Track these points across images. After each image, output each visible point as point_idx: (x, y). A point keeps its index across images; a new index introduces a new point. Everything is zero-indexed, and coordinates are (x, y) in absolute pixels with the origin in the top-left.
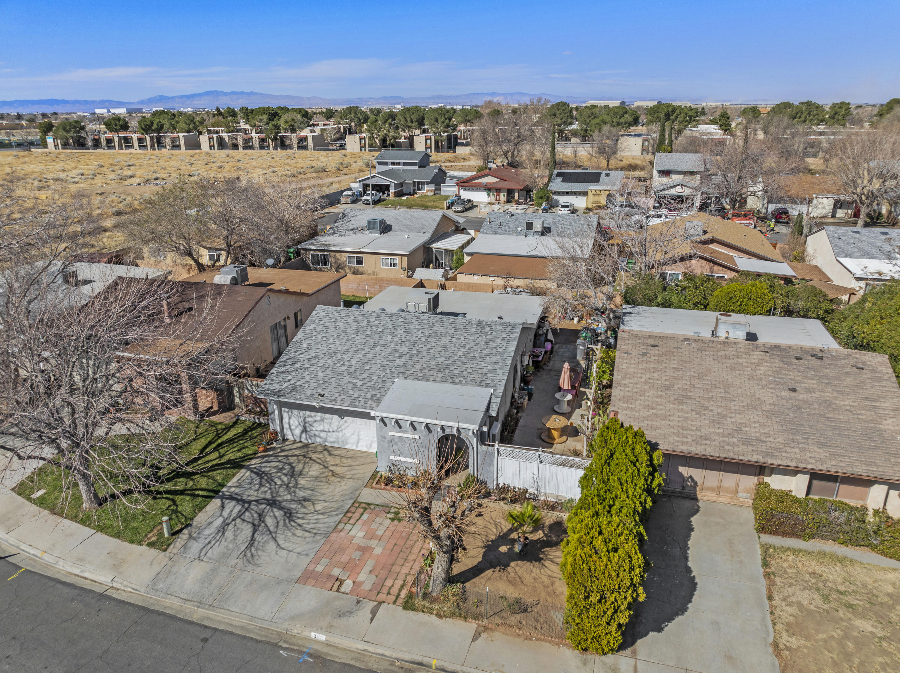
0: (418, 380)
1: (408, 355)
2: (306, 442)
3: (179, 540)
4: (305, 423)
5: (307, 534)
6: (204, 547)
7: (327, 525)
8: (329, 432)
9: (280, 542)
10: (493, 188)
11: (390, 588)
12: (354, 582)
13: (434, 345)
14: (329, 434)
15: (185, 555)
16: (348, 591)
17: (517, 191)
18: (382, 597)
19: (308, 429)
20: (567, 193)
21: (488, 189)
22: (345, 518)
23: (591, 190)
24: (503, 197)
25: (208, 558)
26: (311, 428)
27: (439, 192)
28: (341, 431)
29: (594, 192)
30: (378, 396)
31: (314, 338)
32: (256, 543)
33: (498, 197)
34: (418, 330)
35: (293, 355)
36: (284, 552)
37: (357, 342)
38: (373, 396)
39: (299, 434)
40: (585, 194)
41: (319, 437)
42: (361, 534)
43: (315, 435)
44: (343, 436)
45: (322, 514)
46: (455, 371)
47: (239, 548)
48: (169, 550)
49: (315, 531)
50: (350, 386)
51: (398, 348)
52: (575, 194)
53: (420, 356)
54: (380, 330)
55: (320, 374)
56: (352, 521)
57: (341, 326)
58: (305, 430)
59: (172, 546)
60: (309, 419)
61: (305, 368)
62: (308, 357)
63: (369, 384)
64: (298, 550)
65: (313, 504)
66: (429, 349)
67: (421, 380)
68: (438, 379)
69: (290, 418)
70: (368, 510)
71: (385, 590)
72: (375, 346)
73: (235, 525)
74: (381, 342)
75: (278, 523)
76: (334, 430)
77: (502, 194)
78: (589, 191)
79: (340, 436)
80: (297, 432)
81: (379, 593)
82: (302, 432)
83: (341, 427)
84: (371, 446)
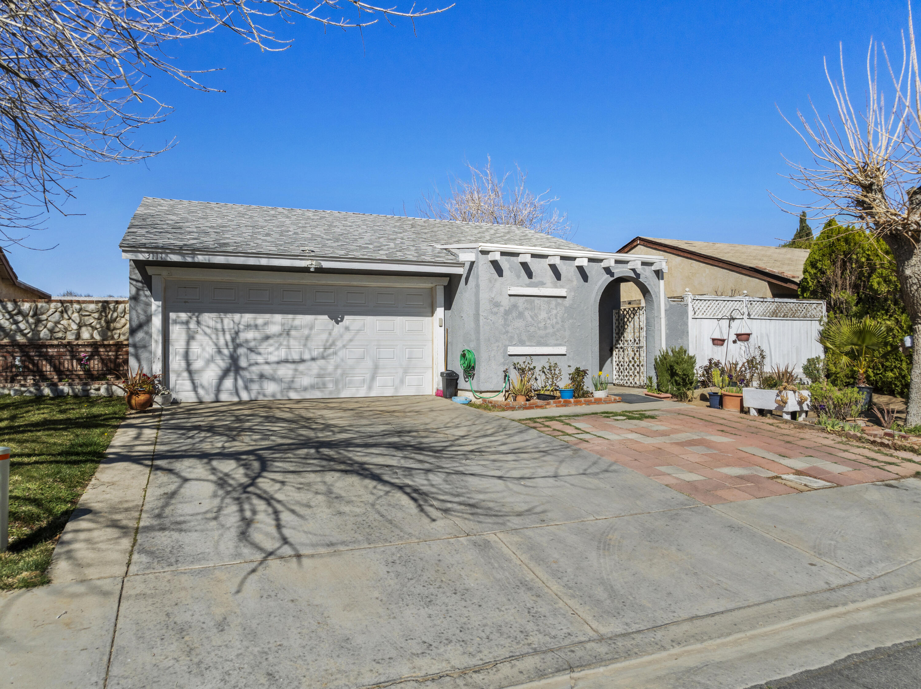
2: (235, 399)
4: (237, 346)
5: (524, 455)
7: (533, 442)
8: (302, 361)
9: (494, 473)
11: (873, 459)
12: (799, 473)
14: (301, 367)
16: (826, 484)
19: (243, 363)
22: (548, 432)
26: (254, 357)
28: (335, 353)
30: (429, 254)
34: (385, 221)
36: (541, 482)
38: (420, 254)
39: (215, 382)
43: (262, 376)
44: (337, 367)
45: (486, 436)
49: (531, 450)
51: (377, 228)
53: (431, 234)
54: (315, 218)
56: (572, 432)
58: (232, 368)
60: (250, 335)
63: (388, 247)
64: (567, 471)
66: (433, 232)
69: (190, 338)
70: (566, 421)
72: (332, 226)
74: (338, 224)
76: (315, 354)
79: (330, 368)
80: (209, 374)
81: (876, 467)
82: (225, 373)
83: (333, 344)
84: (402, 382)
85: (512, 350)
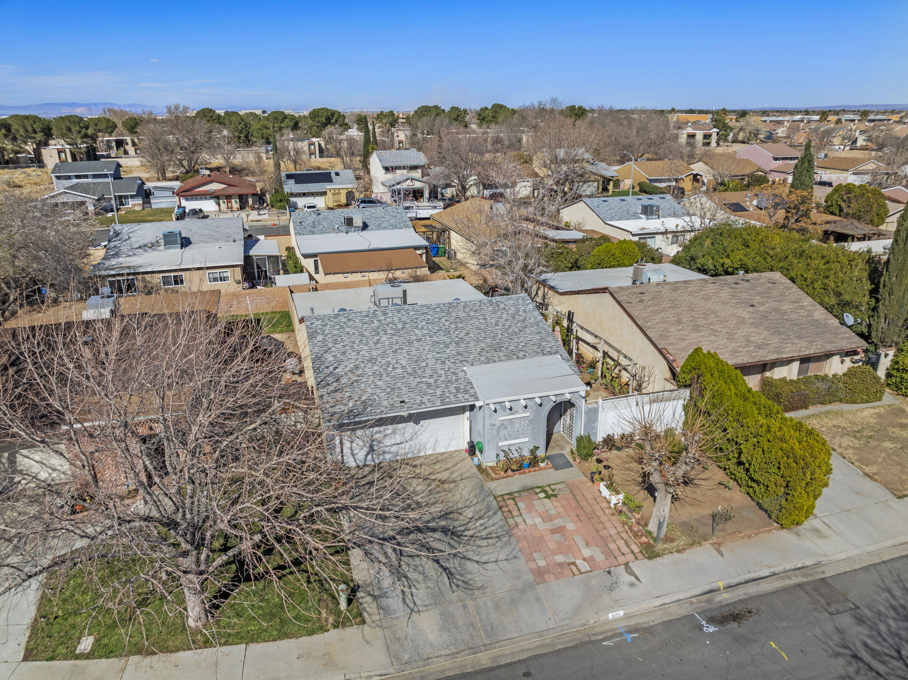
0: (485, 363)
1: (453, 344)
2: (373, 463)
3: (365, 605)
4: (372, 441)
5: (490, 541)
6: (403, 599)
7: (497, 526)
8: (401, 443)
9: (476, 558)
10: (222, 195)
11: (620, 550)
12: (584, 559)
13: (468, 329)
14: (401, 446)
15: (393, 616)
16: (588, 569)
17: (250, 196)
18: (622, 559)
19: (375, 448)
20: (304, 195)
21: (216, 196)
22: (505, 514)
23: (330, 190)
24: (235, 204)
25: (422, 606)
26: (380, 445)
27: (148, 205)
28: (417, 438)
29: (333, 191)
30: (462, 387)
31: (334, 349)
32: (453, 570)
33: (230, 205)
34: (440, 319)
35: (327, 371)
36: (491, 566)
37: (387, 343)
38: (457, 389)
39: (364, 458)
40: (324, 194)
41: (389, 452)
42: (538, 520)
43: (384, 452)
44: (418, 444)
45: (480, 518)
46: (510, 348)
47: (443, 583)
48: (368, 620)
49: (494, 535)
50: (425, 386)
51: (435, 339)
52: (313, 194)
53: (465, 342)
54: (400, 326)
55: (380, 383)
56: (515, 513)
57: (353, 331)
58: (371, 450)
59: (365, 615)
60: (377, 436)
61: (356, 381)
62: (347, 369)
63: (441, 379)
64: (502, 557)
65: (460, 514)
66: (467, 334)
67: (488, 362)
68: (503, 358)
69: (352, 442)
70: (517, 499)
71: (617, 553)
72: (411, 343)
73: (409, 565)
74: (413, 338)
75: (449, 544)
76: (407, 439)
77: (233, 201)
78: (328, 191)
79: (415, 444)
80: (361, 455)
81: (615, 557)
82: (368, 454)
83: (416, 433)
84: (449, 445)
85: (500, 444)
